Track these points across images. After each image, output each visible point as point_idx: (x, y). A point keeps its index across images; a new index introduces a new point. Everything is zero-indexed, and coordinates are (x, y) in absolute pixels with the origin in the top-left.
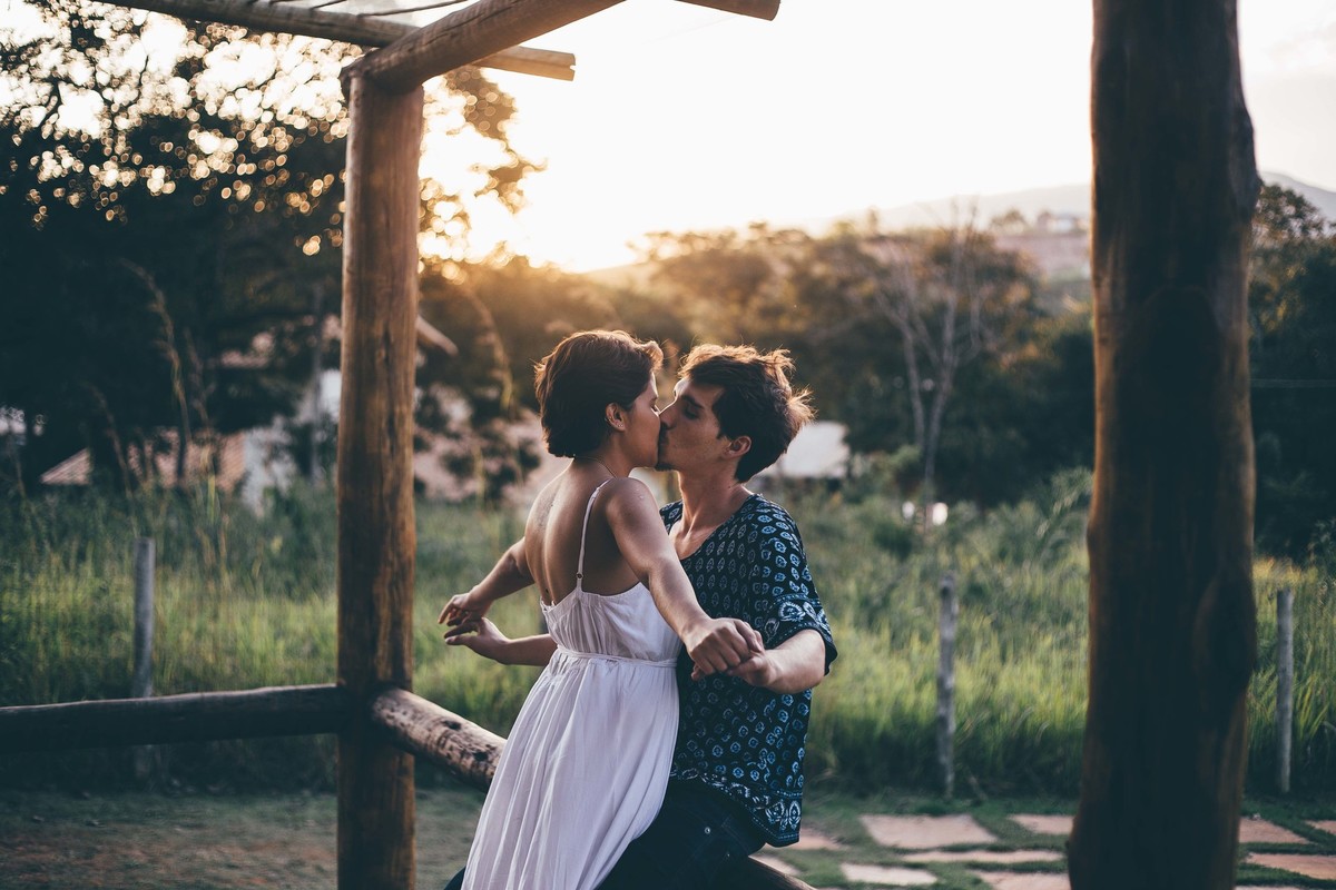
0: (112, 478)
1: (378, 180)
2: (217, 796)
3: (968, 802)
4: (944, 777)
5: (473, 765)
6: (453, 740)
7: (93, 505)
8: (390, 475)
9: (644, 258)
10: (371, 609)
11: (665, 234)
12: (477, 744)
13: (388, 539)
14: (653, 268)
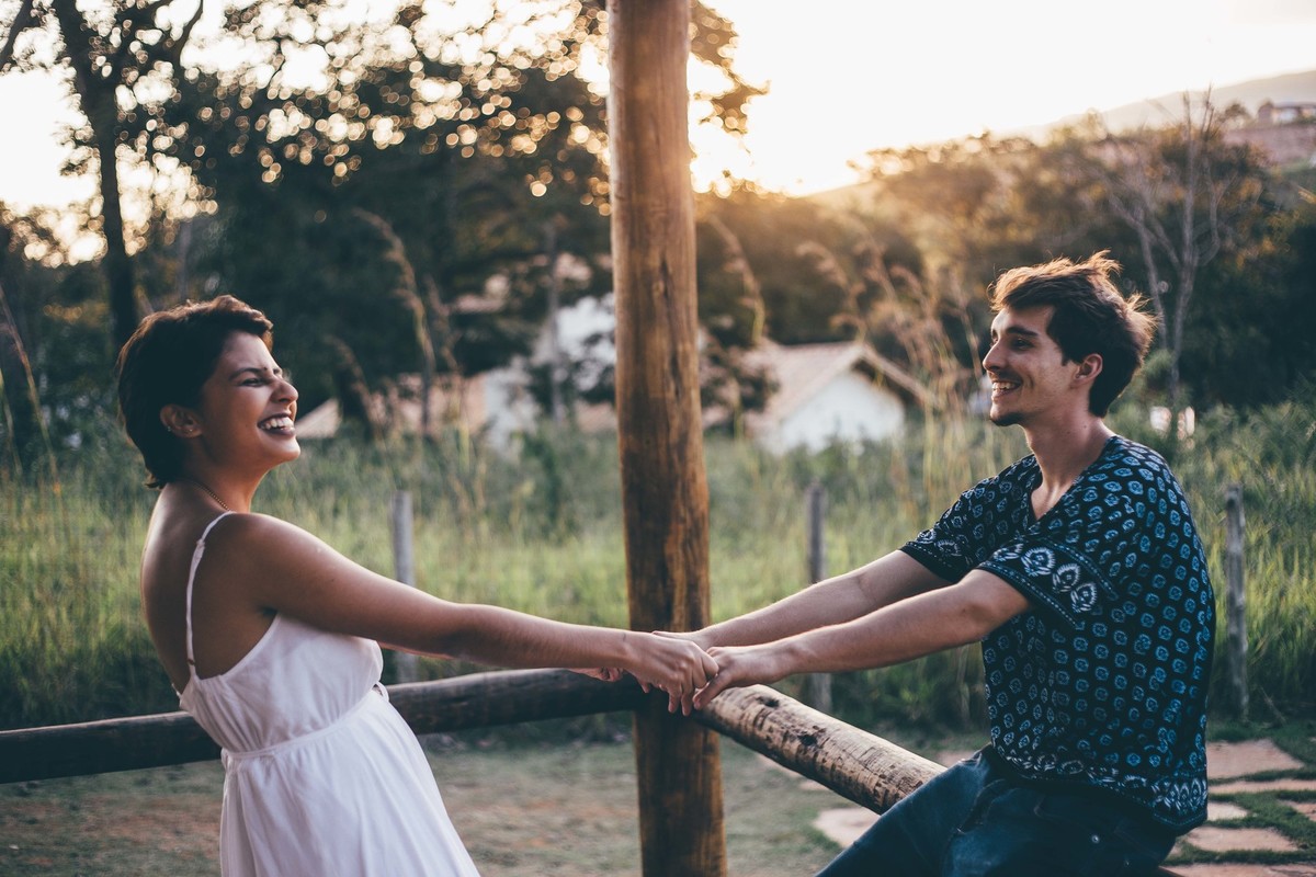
0: (359, 428)
1: (643, 92)
2: (488, 752)
3: (1266, 725)
4: (1238, 699)
5: (799, 751)
6: (772, 720)
7: (343, 456)
8: (676, 422)
9: (867, 178)
10: (664, 572)
11: (887, 152)
12: (802, 725)
13: (678, 493)
14: (877, 187)
